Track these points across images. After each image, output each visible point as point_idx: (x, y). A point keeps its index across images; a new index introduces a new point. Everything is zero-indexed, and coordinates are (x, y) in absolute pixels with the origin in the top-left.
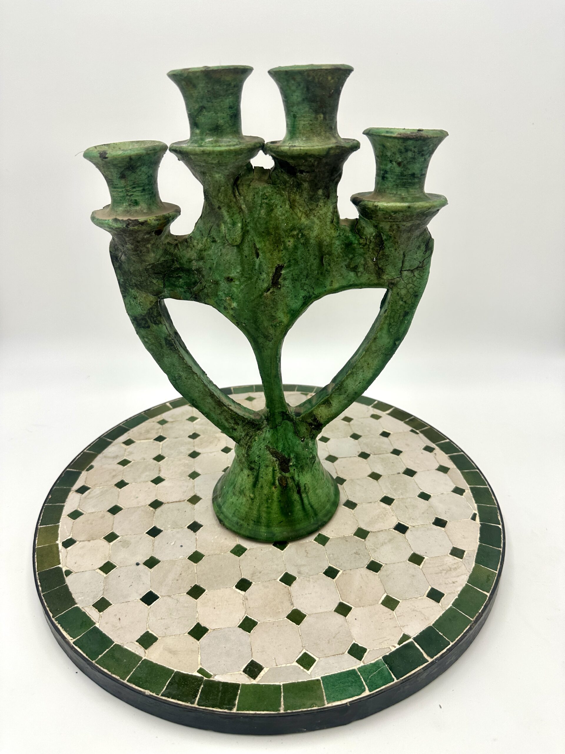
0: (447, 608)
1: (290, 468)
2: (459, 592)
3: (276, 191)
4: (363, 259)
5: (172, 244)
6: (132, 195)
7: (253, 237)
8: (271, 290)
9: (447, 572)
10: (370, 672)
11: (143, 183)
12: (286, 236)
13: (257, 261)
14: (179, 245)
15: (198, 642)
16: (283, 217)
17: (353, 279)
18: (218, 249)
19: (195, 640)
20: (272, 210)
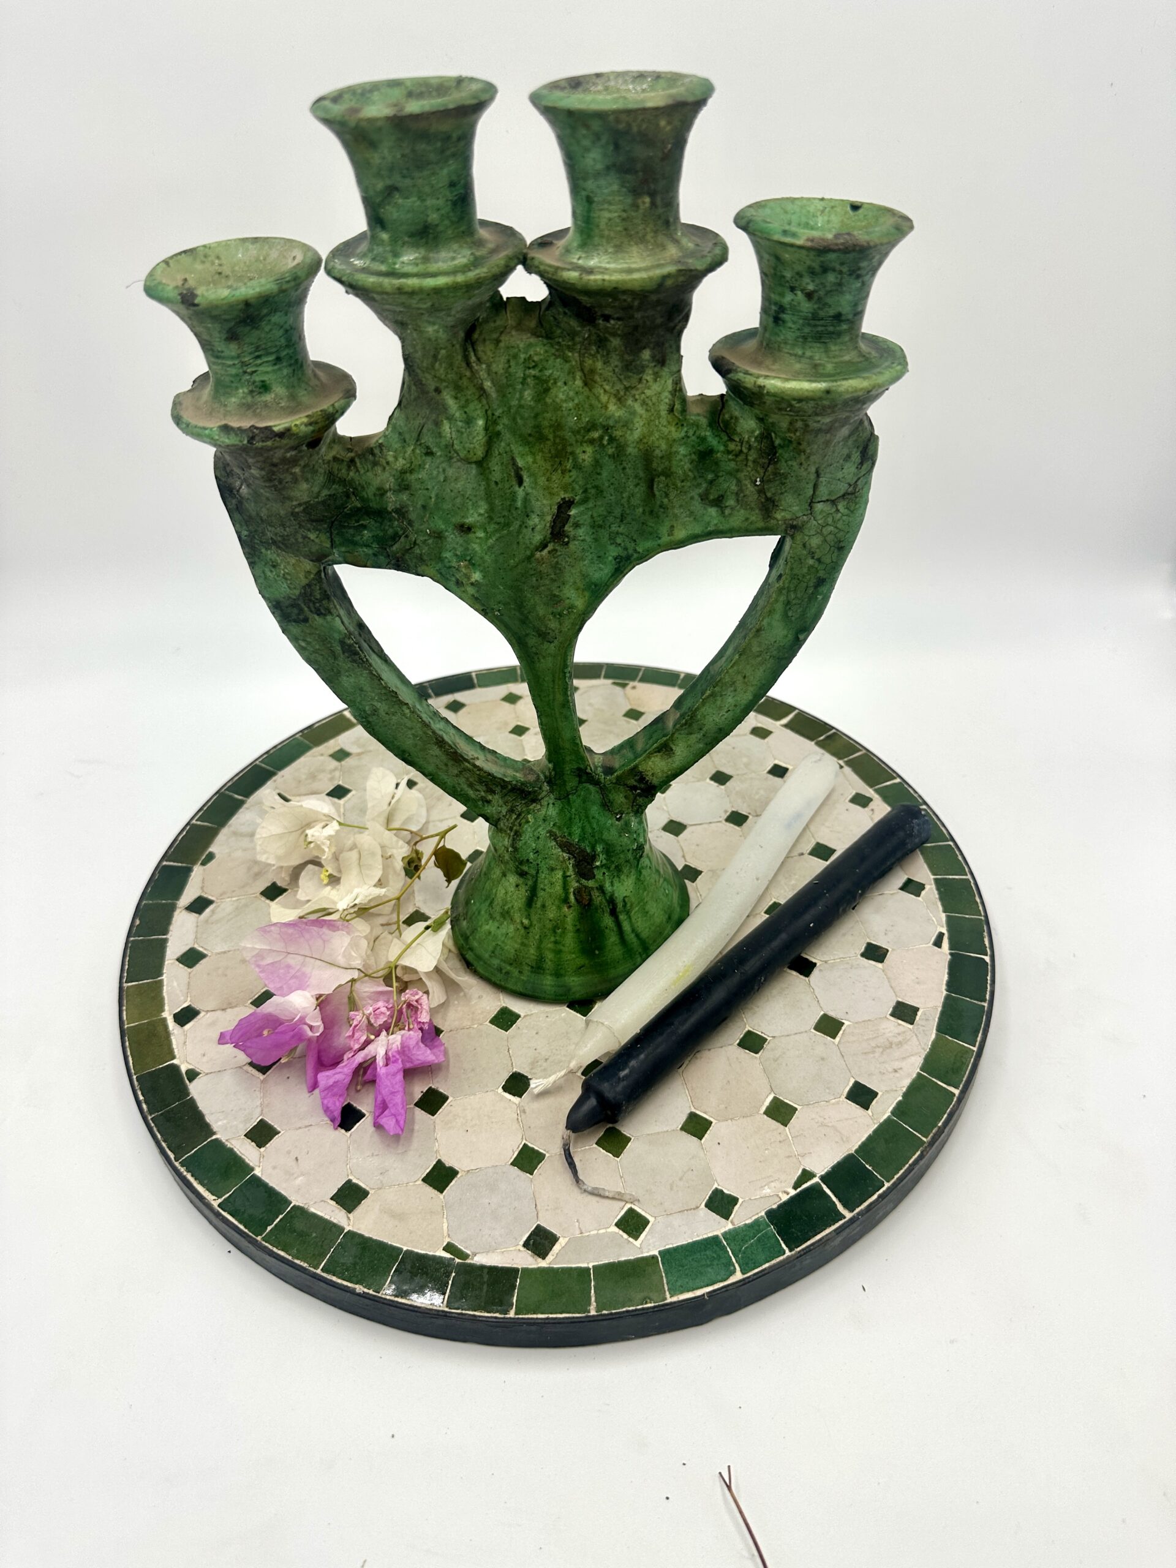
0: (882, 1121)
1: (596, 872)
2: (904, 1089)
3: (553, 351)
4: (734, 482)
5: (343, 461)
6: (255, 371)
7: (509, 445)
8: (550, 547)
9: (884, 1050)
10: (744, 1241)
11: (276, 346)
12: (577, 441)
13: (520, 492)
14: (357, 460)
15: (441, 1196)
16: (571, 405)
17: (715, 522)
18: (438, 467)
19: (436, 1192)
20: (547, 390)
